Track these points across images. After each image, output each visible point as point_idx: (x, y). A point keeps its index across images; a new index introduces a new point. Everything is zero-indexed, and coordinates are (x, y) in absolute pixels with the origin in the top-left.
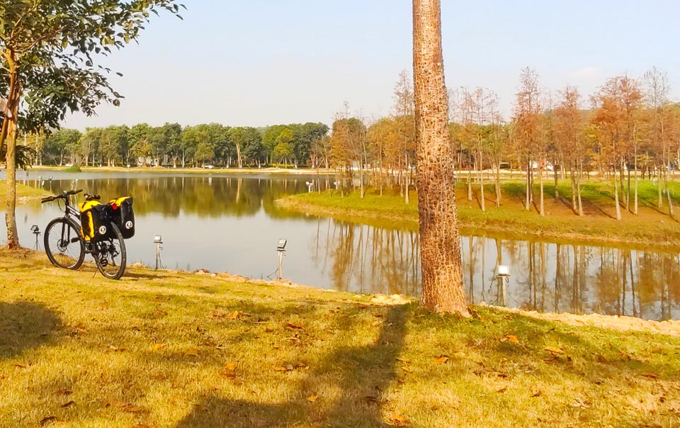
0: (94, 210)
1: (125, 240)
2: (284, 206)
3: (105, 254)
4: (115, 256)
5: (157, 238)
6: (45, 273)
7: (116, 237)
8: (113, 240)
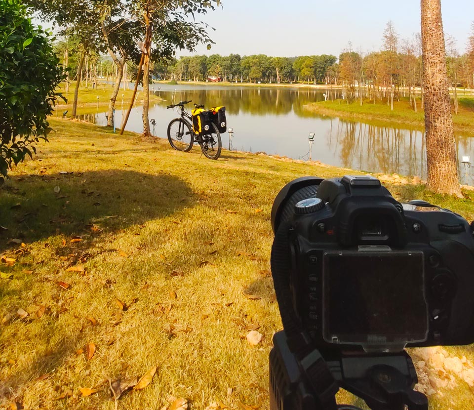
0: (201, 114)
1: (220, 134)
2: (309, 110)
3: (207, 143)
4: (214, 144)
5: (230, 130)
6: (170, 153)
7: (215, 132)
8: (213, 134)
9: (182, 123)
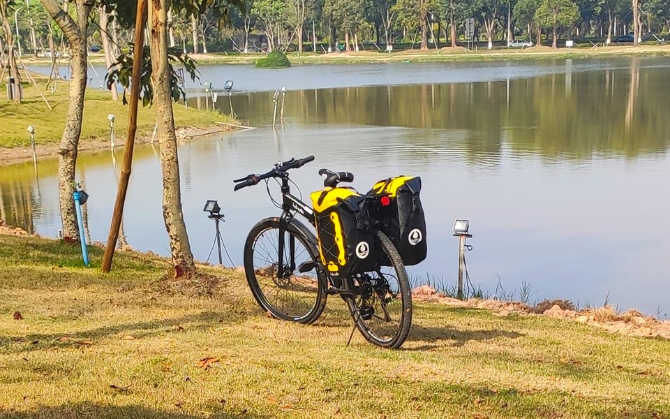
0: (342, 208)
1: (407, 268)
3: (368, 297)
4: (389, 300)
5: (460, 226)
6: (254, 332)
7: (389, 263)
8: (384, 269)
9: (287, 235)
